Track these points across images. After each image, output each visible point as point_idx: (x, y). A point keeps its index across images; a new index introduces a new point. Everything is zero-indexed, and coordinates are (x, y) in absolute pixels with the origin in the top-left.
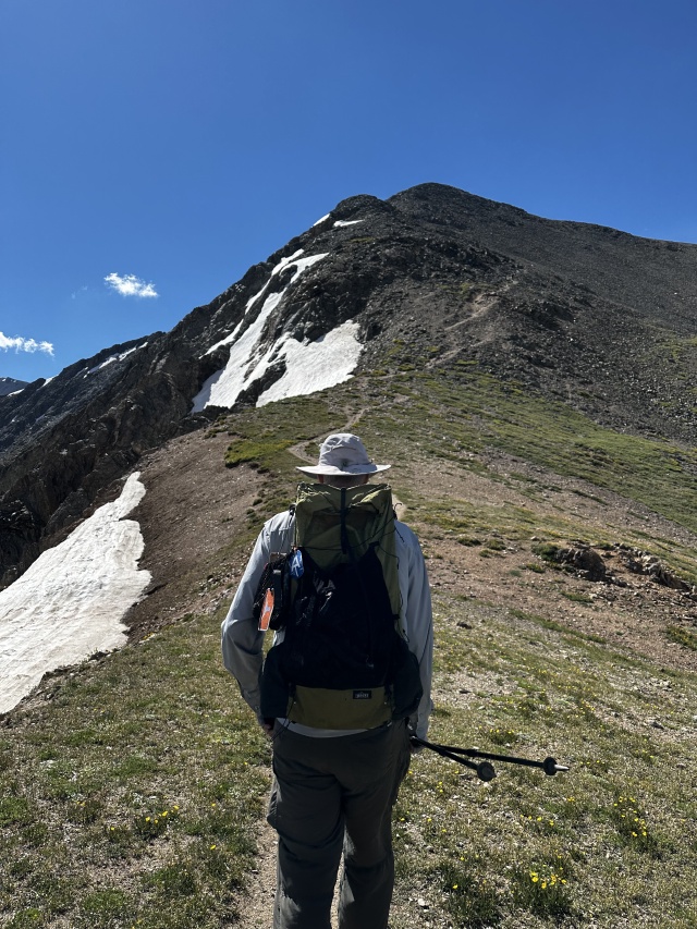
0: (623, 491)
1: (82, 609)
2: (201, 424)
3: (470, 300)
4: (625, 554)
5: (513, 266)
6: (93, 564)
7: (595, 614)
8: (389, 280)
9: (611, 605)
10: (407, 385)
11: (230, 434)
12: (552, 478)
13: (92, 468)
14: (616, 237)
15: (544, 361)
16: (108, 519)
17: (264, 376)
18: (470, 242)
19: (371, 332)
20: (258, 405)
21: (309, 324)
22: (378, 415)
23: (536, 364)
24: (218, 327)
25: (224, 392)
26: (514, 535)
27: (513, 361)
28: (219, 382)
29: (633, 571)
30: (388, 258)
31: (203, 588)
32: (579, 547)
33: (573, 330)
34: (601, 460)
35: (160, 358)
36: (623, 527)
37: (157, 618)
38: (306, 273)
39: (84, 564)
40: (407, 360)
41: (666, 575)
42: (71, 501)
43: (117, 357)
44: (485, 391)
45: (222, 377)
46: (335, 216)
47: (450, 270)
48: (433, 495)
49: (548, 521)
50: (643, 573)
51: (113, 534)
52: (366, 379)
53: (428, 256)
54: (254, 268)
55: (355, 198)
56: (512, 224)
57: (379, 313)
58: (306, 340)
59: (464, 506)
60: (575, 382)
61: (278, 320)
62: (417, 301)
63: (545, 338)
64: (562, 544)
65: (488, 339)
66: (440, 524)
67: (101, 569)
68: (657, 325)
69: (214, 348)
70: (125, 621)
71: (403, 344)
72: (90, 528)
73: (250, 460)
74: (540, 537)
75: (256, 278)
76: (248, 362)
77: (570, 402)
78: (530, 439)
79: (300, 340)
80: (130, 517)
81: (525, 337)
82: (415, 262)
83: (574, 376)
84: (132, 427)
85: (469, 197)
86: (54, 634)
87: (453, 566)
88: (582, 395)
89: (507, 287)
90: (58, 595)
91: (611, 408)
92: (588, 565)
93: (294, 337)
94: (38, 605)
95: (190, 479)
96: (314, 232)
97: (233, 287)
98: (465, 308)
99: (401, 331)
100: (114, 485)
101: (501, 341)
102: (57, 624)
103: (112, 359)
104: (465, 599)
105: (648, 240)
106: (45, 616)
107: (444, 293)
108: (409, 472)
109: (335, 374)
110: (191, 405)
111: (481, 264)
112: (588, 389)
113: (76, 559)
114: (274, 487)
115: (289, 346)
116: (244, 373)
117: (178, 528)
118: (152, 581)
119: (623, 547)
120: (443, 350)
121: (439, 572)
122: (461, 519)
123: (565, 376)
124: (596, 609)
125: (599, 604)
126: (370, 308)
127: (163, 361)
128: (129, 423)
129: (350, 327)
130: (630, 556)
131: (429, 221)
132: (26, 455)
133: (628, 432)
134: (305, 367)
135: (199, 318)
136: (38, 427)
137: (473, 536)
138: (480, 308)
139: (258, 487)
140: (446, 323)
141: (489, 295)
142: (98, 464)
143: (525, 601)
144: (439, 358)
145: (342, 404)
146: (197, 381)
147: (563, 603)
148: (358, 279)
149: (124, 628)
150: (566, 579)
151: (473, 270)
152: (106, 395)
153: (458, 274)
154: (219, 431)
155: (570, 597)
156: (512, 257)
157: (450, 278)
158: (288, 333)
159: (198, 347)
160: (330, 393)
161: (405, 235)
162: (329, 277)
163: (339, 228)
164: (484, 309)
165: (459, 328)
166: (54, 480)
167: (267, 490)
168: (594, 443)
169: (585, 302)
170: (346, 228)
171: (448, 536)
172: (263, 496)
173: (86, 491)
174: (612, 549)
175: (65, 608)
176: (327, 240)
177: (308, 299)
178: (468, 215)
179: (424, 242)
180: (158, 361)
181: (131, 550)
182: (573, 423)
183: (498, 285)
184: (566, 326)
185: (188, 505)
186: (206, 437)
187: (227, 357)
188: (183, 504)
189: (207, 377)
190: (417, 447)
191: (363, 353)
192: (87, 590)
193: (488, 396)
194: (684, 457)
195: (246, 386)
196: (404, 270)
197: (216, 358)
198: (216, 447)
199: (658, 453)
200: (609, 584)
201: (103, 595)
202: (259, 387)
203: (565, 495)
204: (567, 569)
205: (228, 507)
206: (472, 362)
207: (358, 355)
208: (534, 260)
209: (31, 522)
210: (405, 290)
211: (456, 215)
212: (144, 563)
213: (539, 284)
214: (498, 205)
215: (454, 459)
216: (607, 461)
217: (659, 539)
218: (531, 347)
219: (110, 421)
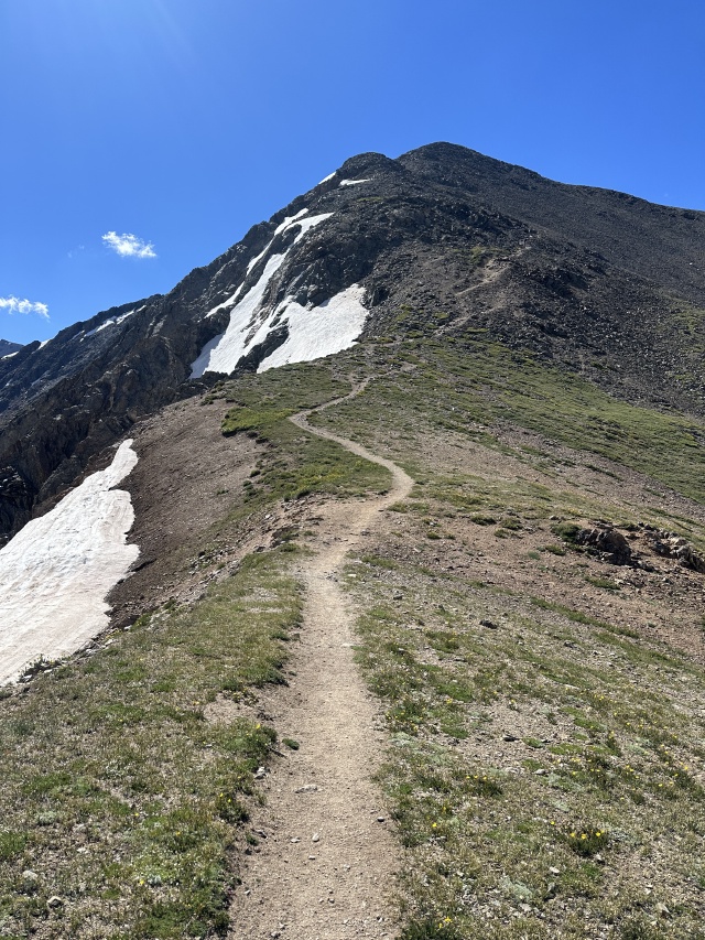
0: (639, 466)
1: (64, 586)
2: (200, 390)
3: (481, 264)
4: (651, 535)
5: (526, 231)
6: (78, 537)
7: (623, 602)
8: (398, 242)
9: (639, 592)
10: (415, 353)
11: (228, 401)
12: (566, 451)
13: (86, 434)
14: (632, 203)
15: (557, 330)
16: (98, 488)
17: (265, 342)
18: (483, 205)
19: (377, 297)
20: (259, 371)
21: (312, 287)
22: (384, 384)
23: (549, 334)
24: (217, 290)
25: (224, 357)
26: (531, 513)
27: (525, 329)
28: (218, 347)
29: (659, 554)
30: (397, 219)
31: (193, 566)
32: (602, 527)
33: (587, 298)
34: (615, 433)
35: (158, 321)
36: (641, 504)
37: (142, 598)
38: (311, 233)
39: (69, 536)
40: (415, 327)
41: (694, 558)
42: (64, 469)
43: (115, 321)
44: (495, 360)
45: (221, 342)
46: (342, 174)
47: (461, 233)
48: (443, 470)
49: (564, 497)
50: (670, 556)
51: (103, 504)
52: (372, 346)
53: (438, 217)
54: (255, 227)
55: (363, 155)
56: (524, 187)
57: (386, 276)
58: (310, 304)
59: (476, 481)
60: (588, 352)
61: (280, 282)
62: (426, 264)
63: (557, 305)
64: (584, 524)
65: (499, 306)
66: (451, 501)
67: (86, 543)
68: (673, 296)
69: (214, 311)
70: (109, 600)
71: (411, 309)
72: (78, 497)
73: (248, 429)
74: (559, 516)
75: (258, 238)
76: (248, 326)
77: (583, 373)
78: (543, 411)
79: (303, 305)
80: (121, 486)
81: (537, 305)
82: (425, 223)
83: (587, 346)
84: (128, 393)
85: (481, 159)
86: (30, 614)
87: (466, 547)
88: (595, 366)
89: (519, 253)
90: (39, 570)
91: (626, 380)
92: (612, 547)
93: (297, 301)
94: (16, 580)
95: (185, 448)
96: (319, 190)
97: (234, 247)
98: (476, 273)
99: (409, 296)
100: (105, 453)
101: (513, 308)
102: (35, 601)
103: (109, 322)
104: (482, 585)
105: (664, 208)
106: (22, 593)
107: (454, 257)
108: (416, 444)
109: (339, 341)
110: (189, 371)
111: (492, 227)
112: (600, 360)
113: (61, 530)
114: (274, 458)
115: (292, 310)
116: (245, 338)
117: (170, 499)
118: (141, 556)
119: (648, 528)
120: (452, 317)
121: (451, 554)
122: (473, 495)
123: (577, 346)
124: (624, 598)
125: (626, 591)
126: (377, 272)
127: (160, 324)
128: (124, 388)
129: (355, 292)
130: (656, 538)
131: (440, 183)
132: (19, 420)
133: (642, 405)
134: (308, 333)
135: (198, 279)
136: (34, 391)
137: (487, 514)
138: (492, 273)
139: (256, 457)
140: (456, 288)
141: (502, 260)
142: (92, 430)
143: (547, 588)
144: (447, 326)
145: (345, 372)
146: (195, 346)
147: (588, 590)
148: (365, 240)
149: (107, 607)
150: (589, 563)
151: (485, 233)
152: (102, 359)
153: (469, 238)
154: (216, 398)
155: (594, 583)
156: (524, 221)
157: (461, 241)
158: (291, 297)
159: (197, 310)
160: (333, 360)
161: (415, 195)
162: (334, 237)
163: (346, 187)
164: (495, 274)
165: (469, 294)
166: (47, 446)
167: (265, 461)
168: (607, 416)
169: (599, 270)
170: (352, 186)
171: (460, 514)
172: (262, 467)
173: (80, 458)
174: (637, 529)
175: (45, 585)
176: (333, 199)
177: (312, 261)
178: (480, 177)
179: (434, 202)
180: (155, 324)
181: (120, 522)
182: (586, 395)
183: (510, 249)
184: (578, 293)
185: (182, 475)
186: (203, 404)
187: (227, 320)
188: (177, 474)
189: (206, 341)
190: (425, 418)
191: (369, 319)
192: (70, 565)
193: (498, 365)
194: (700, 432)
195: (246, 352)
196: (413, 232)
197: (215, 322)
198: (212, 414)
199: (673, 427)
200: (635, 568)
201: (86, 571)
202: (261, 352)
203: (579, 469)
204: (589, 550)
205: (224, 479)
206: (482, 330)
207: (363, 321)
208: (547, 225)
209: (24, 489)
210: (414, 253)
211: (467, 177)
212: (133, 536)
213: (552, 251)
214: (511, 167)
215: (463, 431)
216: (621, 435)
217: (677, 518)
218: (543, 315)
219: (106, 386)
